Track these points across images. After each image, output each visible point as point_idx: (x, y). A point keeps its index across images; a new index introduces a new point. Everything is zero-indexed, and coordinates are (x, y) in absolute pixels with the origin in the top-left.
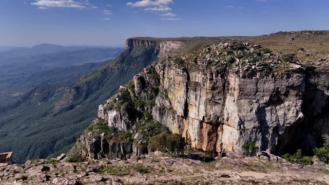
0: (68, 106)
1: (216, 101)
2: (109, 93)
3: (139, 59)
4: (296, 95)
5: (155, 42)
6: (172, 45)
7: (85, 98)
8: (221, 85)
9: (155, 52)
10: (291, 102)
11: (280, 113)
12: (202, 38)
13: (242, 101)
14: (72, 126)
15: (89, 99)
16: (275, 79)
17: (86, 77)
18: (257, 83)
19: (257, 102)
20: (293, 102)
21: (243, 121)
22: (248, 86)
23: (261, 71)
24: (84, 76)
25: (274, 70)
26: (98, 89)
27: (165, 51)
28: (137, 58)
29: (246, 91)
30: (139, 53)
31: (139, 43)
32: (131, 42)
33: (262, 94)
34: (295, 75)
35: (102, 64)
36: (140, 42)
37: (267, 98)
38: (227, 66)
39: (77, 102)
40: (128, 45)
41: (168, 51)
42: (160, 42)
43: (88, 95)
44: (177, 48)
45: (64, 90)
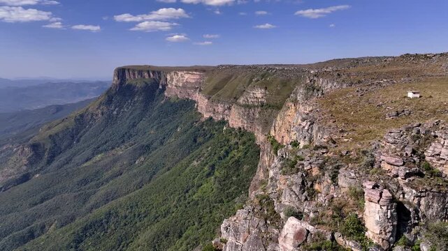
0: (18, 176)
2: (89, 152)
3: (136, 99)
5: (159, 73)
6: (187, 76)
7: (49, 162)
9: (160, 87)
12: (231, 67)
14: (28, 211)
15: (55, 164)
17: (49, 128)
24: (45, 127)
26: (70, 146)
27: (176, 86)
28: (133, 96)
30: (136, 89)
31: (134, 74)
32: (121, 72)
36: (136, 73)
39: (34, 169)
40: (118, 77)
41: (181, 85)
42: (167, 73)
43: (54, 157)
44: (194, 81)
45: (12, 149)
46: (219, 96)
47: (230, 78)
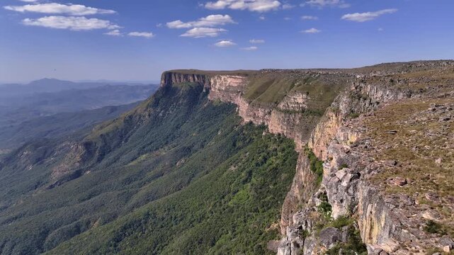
0: (72, 172)
2: (135, 151)
3: (181, 102)
5: (203, 77)
6: (229, 80)
7: (99, 160)
9: (204, 91)
12: (273, 70)
14: (77, 206)
15: (104, 162)
17: (101, 128)
24: (98, 126)
26: (119, 145)
27: (219, 90)
30: (181, 92)
31: (180, 78)
32: (168, 76)
35: (126, 108)
36: (182, 76)
39: (86, 166)
40: (165, 80)
41: (223, 89)
42: (211, 77)
43: (104, 155)
44: (236, 85)
45: (69, 146)
46: (259, 100)
47: (272, 82)
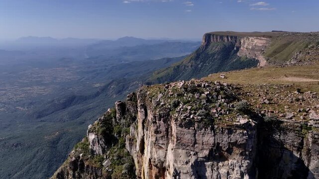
1: (160, 145)
3: (215, 57)
4: (241, 154)
5: (236, 38)
6: (256, 41)
8: (164, 129)
9: (235, 49)
10: (235, 161)
11: (223, 171)
13: (180, 151)
16: (214, 132)
18: (195, 134)
19: (194, 155)
20: (238, 162)
21: (179, 172)
22: (186, 136)
23: (199, 122)
25: (217, 121)
27: (247, 48)
28: (213, 55)
29: (184, 141)
30: (217, 49)
31: (217, 38)
32: (208, 37)
33: (200, 146)
34: (238, 131)
35: (178, 59)
36: (219, 37)
37: (206, 152)
38: (170, 111)
40: (205, 40)
41: (250, 48)
42: (241, 38)
44: (261, 45)
46: (276, 58)
47: (289, 43)
